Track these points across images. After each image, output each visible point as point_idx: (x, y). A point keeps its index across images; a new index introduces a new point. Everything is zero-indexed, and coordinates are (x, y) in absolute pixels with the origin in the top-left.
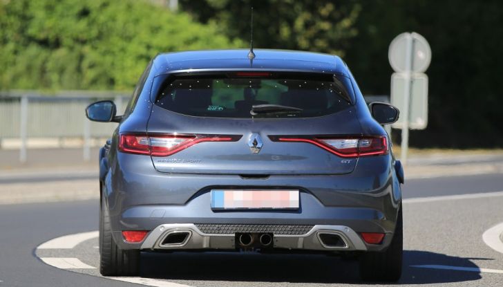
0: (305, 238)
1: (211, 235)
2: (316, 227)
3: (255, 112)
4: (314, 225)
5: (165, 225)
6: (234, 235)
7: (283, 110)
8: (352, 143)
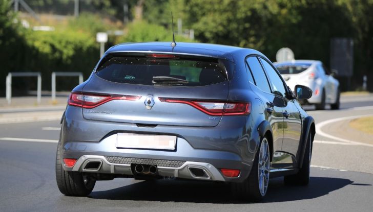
0: (179, 170)
1: (115, 164)
2: (187, 163)
3: (155, 81)
4: (186, 161)
5: (85, 156)
6: (130, 165)
7: (174, 80)
8: (220, 106)
